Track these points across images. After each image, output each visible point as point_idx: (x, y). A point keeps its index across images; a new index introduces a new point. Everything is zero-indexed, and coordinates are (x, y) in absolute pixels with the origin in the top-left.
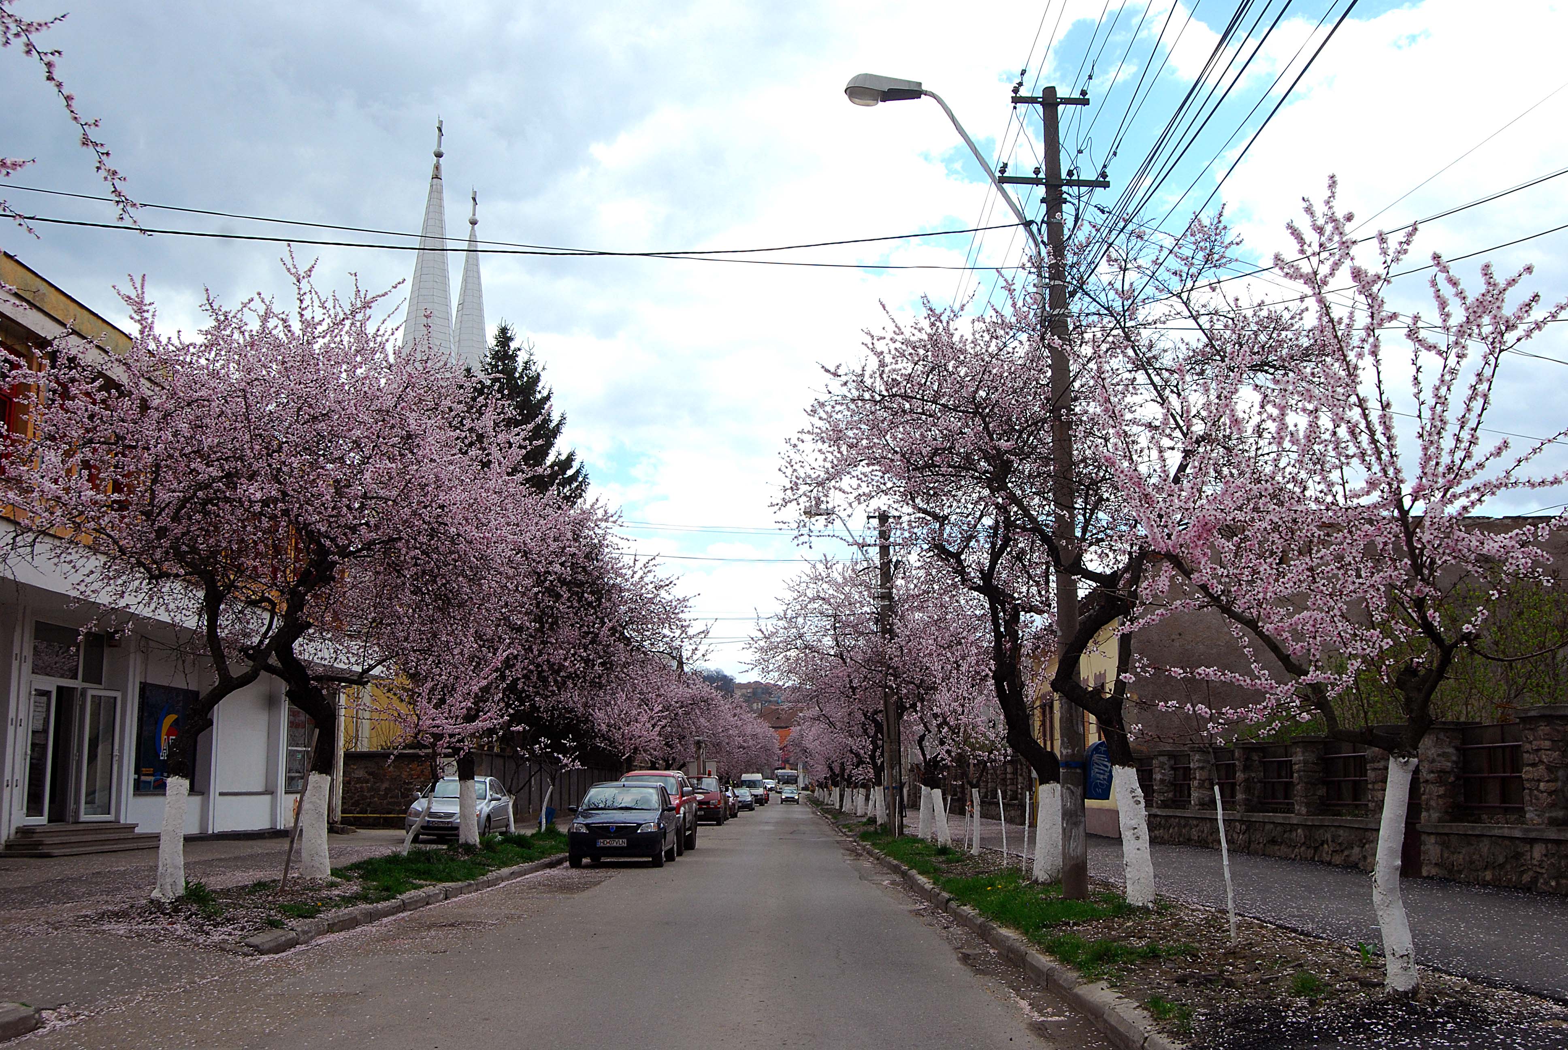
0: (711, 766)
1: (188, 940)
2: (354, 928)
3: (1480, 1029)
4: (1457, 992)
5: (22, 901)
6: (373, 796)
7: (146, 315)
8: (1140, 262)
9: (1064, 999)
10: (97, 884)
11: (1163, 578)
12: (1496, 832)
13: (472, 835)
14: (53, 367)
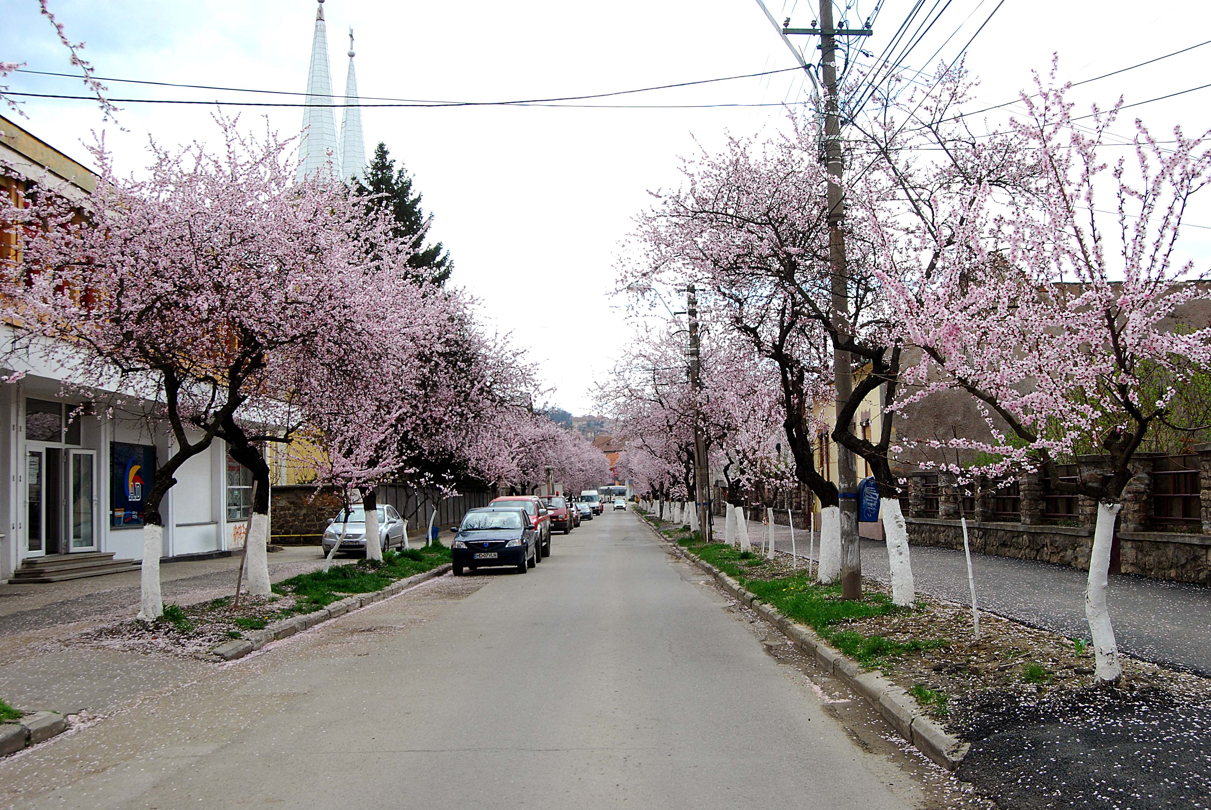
0: (559, 488)
1: (169, 651)
2: (293, 635)
3: (1167, 710)
4: (1149, 677)
5: (36, 623)
6: (294, 520)
7: (106, 161)
8: (898, 100)
9: (847, 684)
10: (91, 605)
11: (922, 366)
12: (1179, 540)
13: (375, 553)
14: (35, 205)
